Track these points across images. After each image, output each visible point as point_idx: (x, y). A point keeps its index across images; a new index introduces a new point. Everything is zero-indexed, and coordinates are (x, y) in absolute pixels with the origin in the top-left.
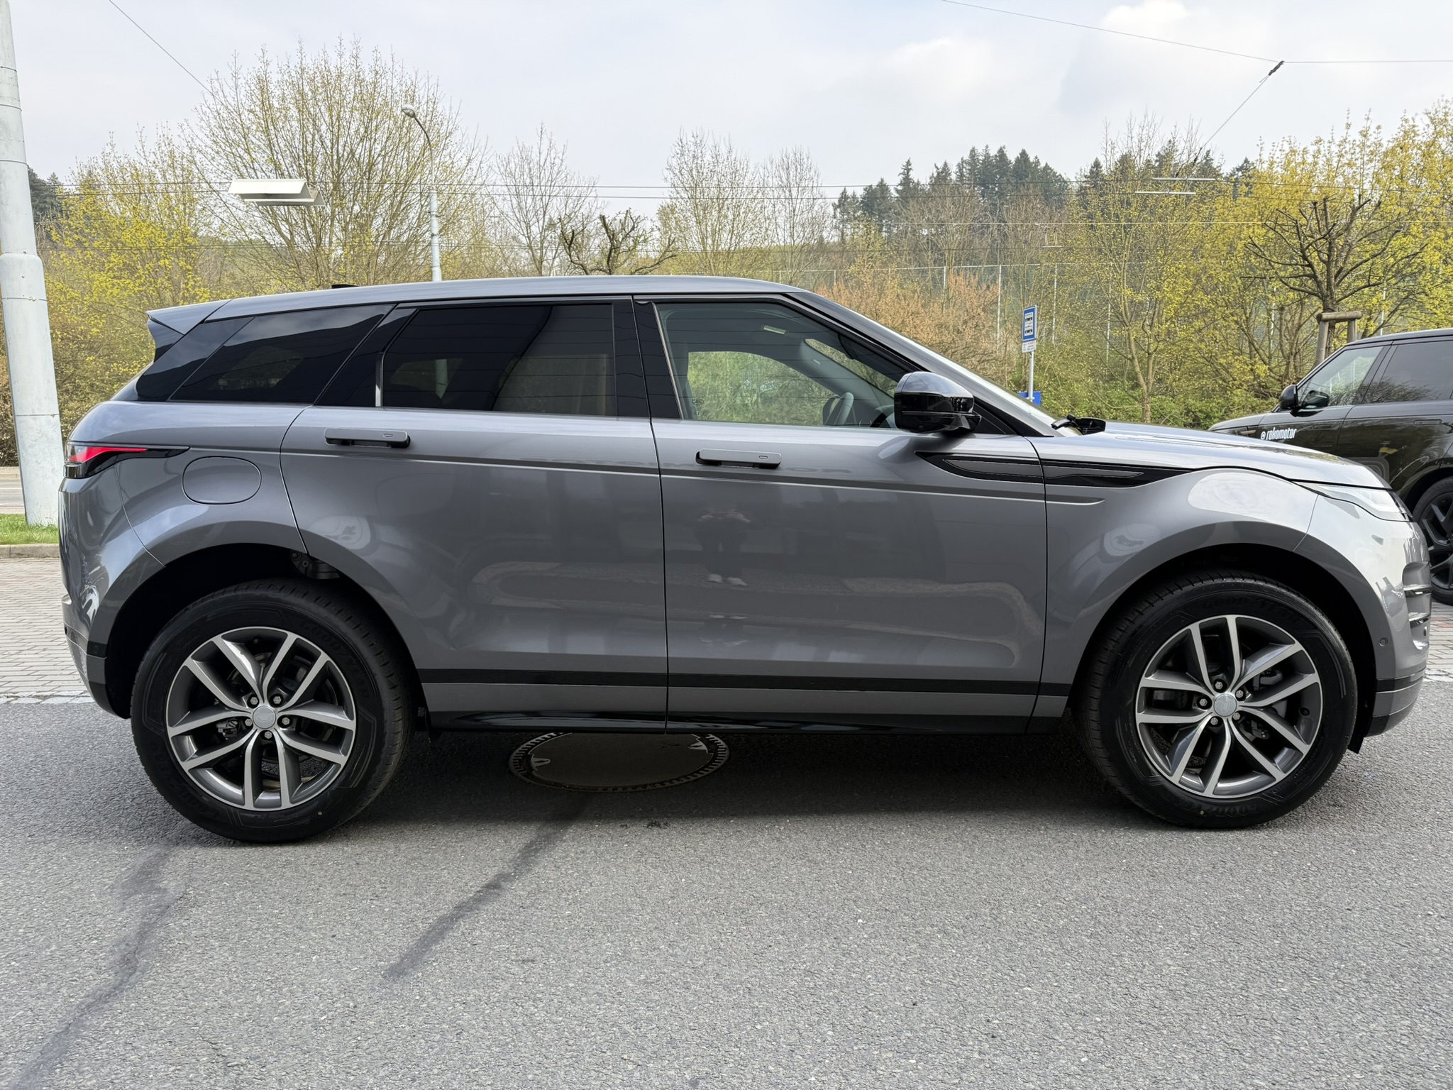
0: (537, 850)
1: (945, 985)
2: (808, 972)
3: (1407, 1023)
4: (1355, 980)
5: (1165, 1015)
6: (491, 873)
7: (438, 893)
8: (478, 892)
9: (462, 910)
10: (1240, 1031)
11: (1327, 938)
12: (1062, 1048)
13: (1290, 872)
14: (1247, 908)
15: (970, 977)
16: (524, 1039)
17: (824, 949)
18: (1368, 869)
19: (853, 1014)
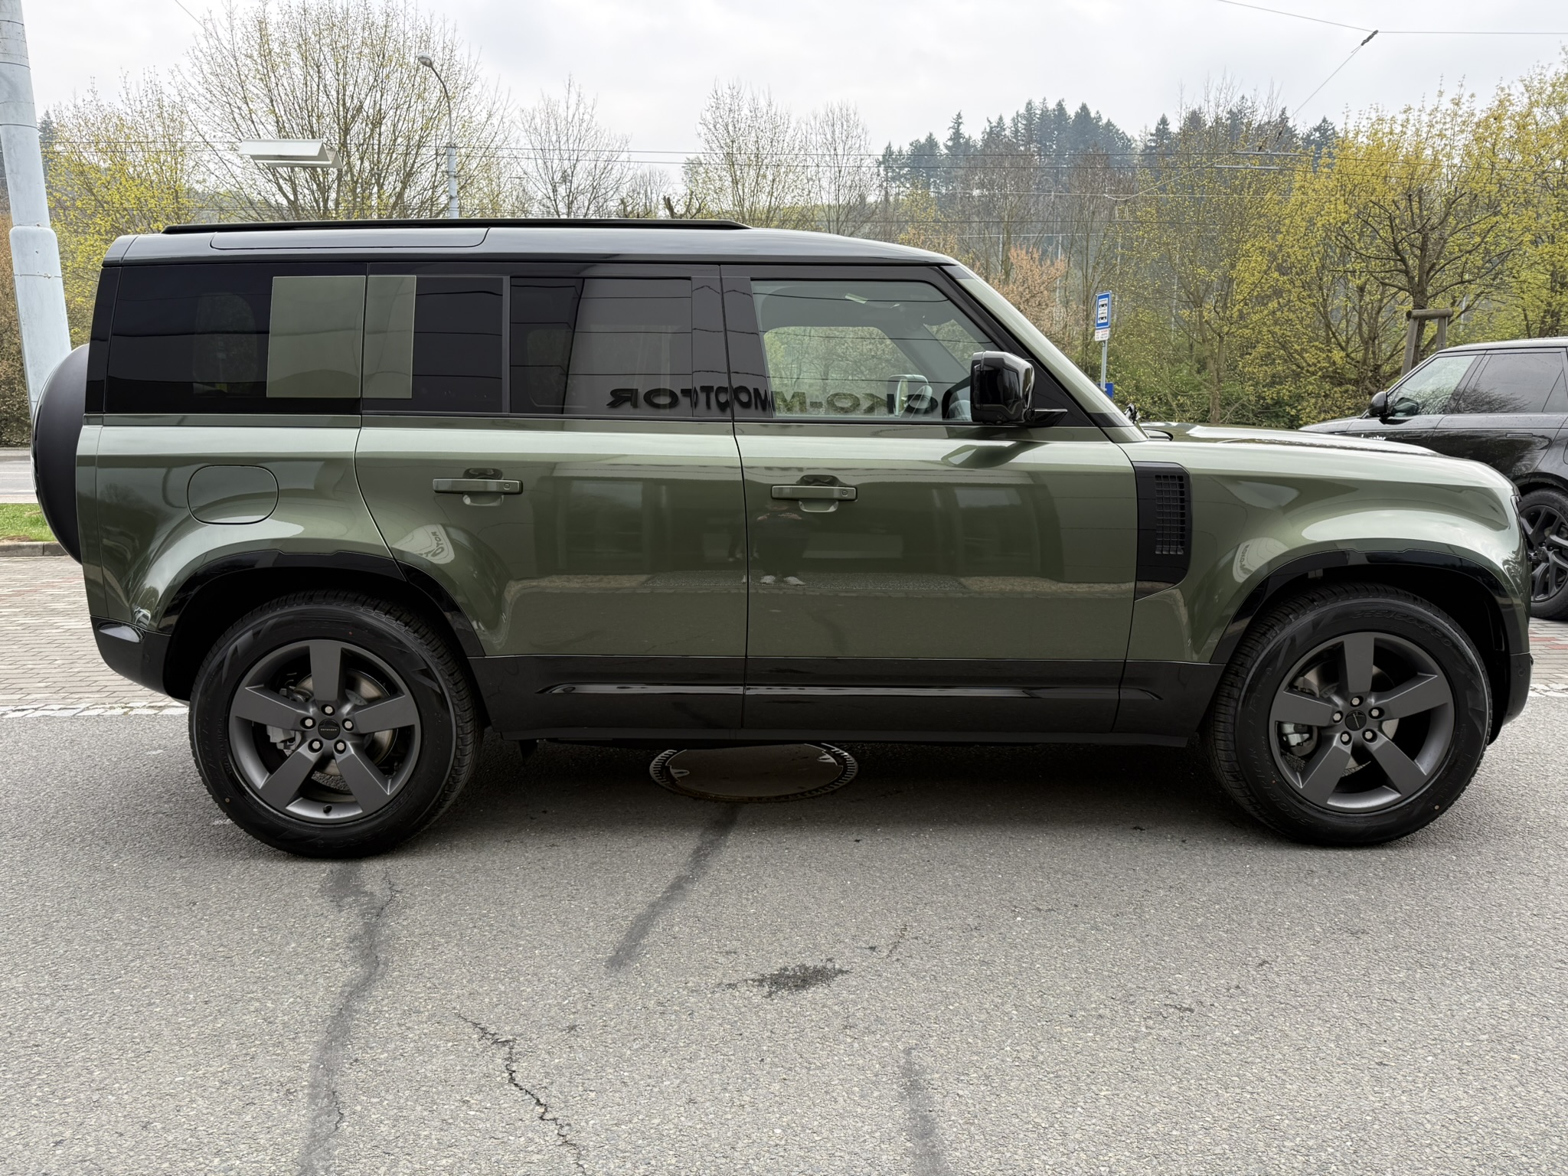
0: (706, 855)
1: (1106, 973)
2: (983, 962)
3: (1506, 1002)
4: (1461, 968)
5: (1299, 997)
6: (671, 876)
7: (628, 894)
8: (664, 892)
9: (655, 910)
10: (1367, 1010)
11: (1435, 933)
12: (1216, 1023)
13: (1398, 876)
14: (1363, 907)
15: (1127, 966)
16: (749, 1018)
17: (992, 943)
18: (1467, 873)
19: (1030, 997)
